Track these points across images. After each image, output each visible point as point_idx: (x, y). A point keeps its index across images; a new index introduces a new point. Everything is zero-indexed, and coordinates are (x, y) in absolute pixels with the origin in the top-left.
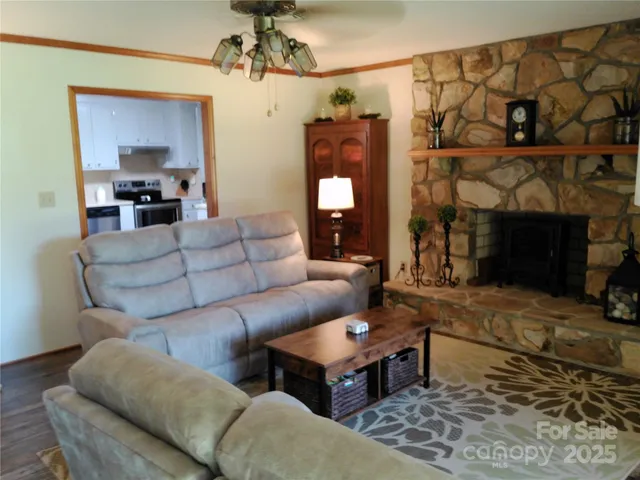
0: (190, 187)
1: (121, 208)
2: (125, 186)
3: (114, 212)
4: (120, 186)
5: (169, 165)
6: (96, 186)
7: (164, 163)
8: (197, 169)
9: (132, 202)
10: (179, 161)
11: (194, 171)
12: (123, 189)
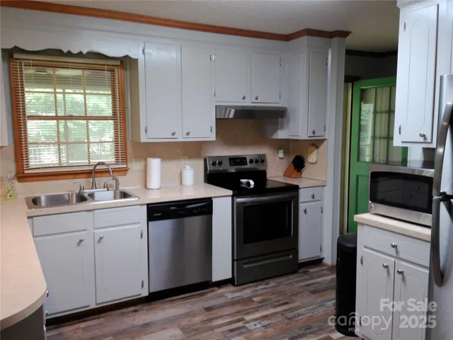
0: (307, 165)
1: (215, 201)
2: (220, 163)
3: (204, 207)
4: (214, 164)
5: (281, 134)
6: (182, 162)
7: (275, 131)
8: (323, 141)
9: (230, 192)
10: (297, 129)
11: (316, 144)
12: (217, 168)
